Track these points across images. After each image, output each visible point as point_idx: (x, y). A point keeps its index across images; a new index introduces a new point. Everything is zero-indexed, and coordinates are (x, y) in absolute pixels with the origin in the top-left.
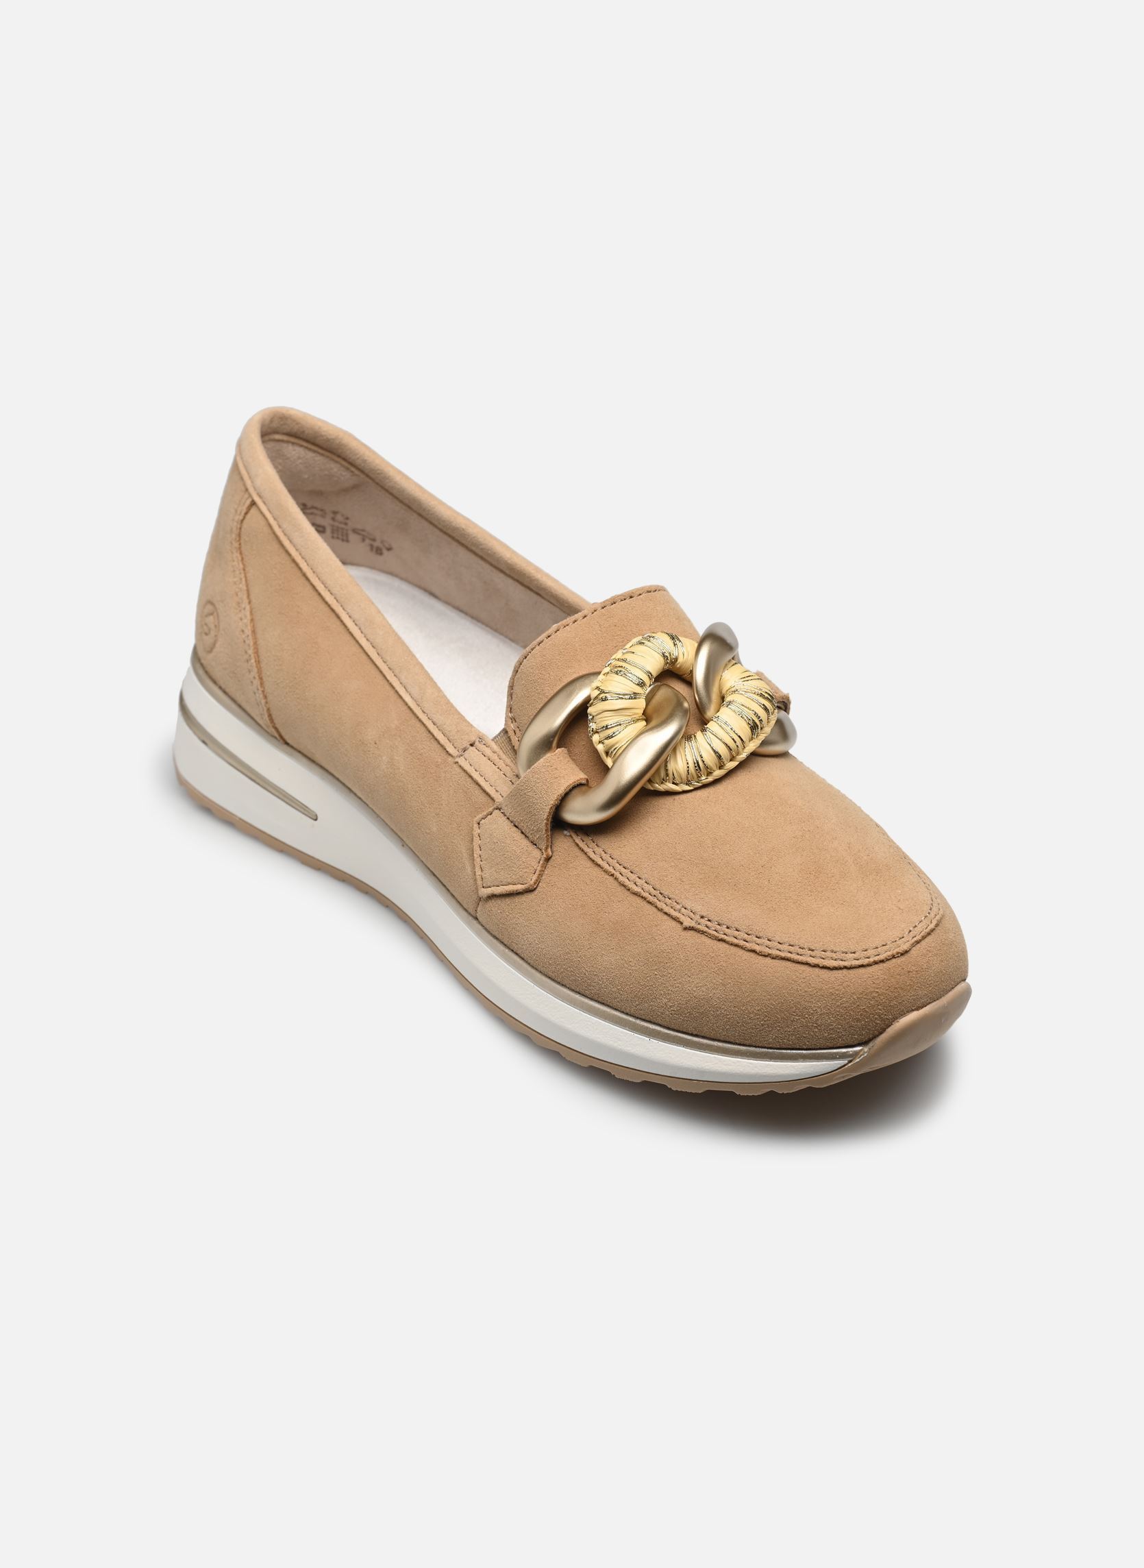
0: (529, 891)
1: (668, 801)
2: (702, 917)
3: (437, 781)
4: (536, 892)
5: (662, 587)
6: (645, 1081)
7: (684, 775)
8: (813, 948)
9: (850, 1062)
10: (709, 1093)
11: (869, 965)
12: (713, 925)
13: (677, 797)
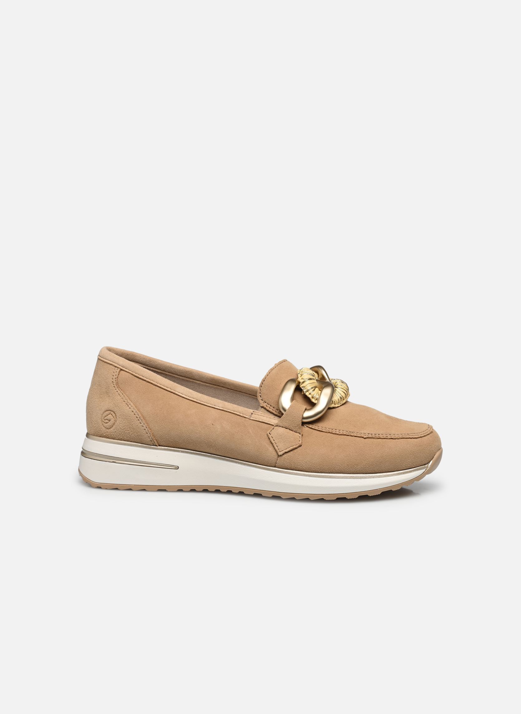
0: (300, 446)
1: (334, 410)
2: (369, 434)
3: (245, 427)
4: (302, 446)
5: (284, 360)
6: (359, 496)
7: (338, 401)
8: (408, 433)
9: (426, 470)
10: (382, 493)
11: (418, 438)
12: (373, 435)
13: (336, 409)
